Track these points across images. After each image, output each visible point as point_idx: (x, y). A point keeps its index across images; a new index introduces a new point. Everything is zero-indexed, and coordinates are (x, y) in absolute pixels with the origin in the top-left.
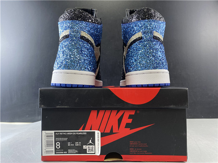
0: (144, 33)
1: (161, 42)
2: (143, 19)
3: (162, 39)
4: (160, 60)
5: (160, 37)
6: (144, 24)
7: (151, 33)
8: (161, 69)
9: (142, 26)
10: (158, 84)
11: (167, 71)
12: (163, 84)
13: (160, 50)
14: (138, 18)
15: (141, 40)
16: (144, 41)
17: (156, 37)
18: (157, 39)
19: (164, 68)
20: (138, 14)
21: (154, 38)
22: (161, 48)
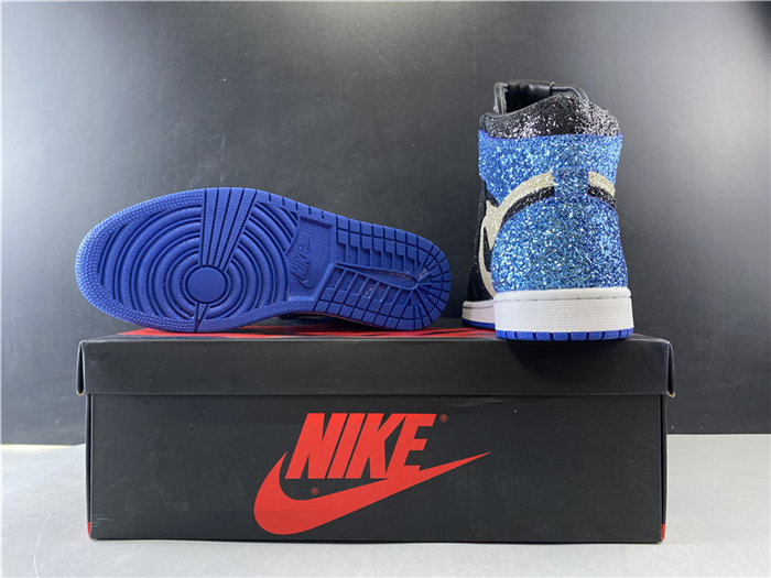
0: (561, 176)
1: (609, 202)
2: (556, 132)
3: (612, 192)
4: (607, 260)
5: (607, 190)
6: (561, 148)
7: (582, 175)
8: (609, 286)
9: (555, 155)
10: (598, 333)
11: (626, 291)
12: (614, 332)
13: (607, 228)
14: (540, 126)
15: (551, 198)
16: (560, 201)
17: (596, 189)
18: (599, 195)
19: (618, 284)
20: (541, 113)
21: (589, 193)
22: (609, 223)
